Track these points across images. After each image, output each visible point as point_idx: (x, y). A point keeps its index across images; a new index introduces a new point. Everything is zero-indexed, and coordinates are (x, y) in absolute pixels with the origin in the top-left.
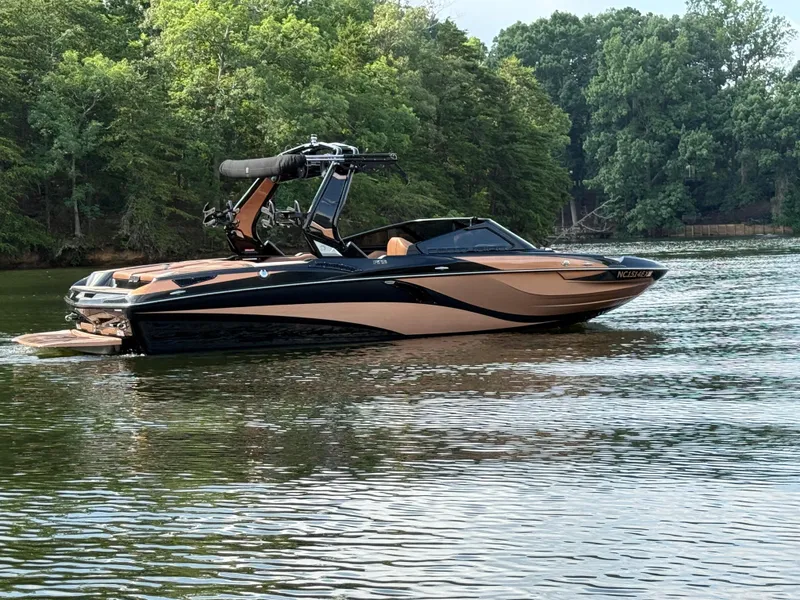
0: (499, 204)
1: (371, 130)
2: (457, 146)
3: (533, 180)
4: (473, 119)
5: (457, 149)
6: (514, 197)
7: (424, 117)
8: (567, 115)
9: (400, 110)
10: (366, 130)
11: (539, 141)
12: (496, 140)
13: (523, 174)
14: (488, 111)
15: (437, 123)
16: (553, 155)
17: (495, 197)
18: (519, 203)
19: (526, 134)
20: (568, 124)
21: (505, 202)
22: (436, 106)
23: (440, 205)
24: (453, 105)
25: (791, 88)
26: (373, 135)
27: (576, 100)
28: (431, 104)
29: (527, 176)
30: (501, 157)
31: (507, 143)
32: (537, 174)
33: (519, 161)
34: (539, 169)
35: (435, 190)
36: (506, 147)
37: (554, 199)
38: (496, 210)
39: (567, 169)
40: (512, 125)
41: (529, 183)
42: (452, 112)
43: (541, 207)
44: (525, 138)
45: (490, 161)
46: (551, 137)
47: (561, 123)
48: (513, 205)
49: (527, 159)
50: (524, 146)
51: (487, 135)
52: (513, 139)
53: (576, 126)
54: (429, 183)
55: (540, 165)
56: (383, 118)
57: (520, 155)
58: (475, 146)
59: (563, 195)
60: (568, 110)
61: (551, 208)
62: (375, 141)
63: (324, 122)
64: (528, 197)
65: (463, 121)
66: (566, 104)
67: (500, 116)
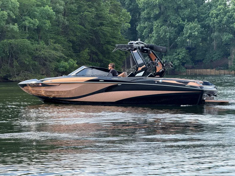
0: (94, 56)
1: (30, 18)
2: (74, 27)
3: (112, 45)
4: (82, 13)
5: (73, 29)
6: (102, 53)
7: (57, 12)
8: (129, 13)
9: (45, 8)
10: (27, 18)
11: (115, 26)
12: (93, 24)
13: (107, 42)
14: (90, 10)
15: (64, 15)
16: (121, 33)
17: (92, 53)
18: (105, 56)
19: (108, 22)
20: (129, 18)
21: (97, 55)
22: (64, 6)
23: (64, 56)
24: (72, 6)
26: (31, 20)
27: (134, 6)
28: (61, 5)
29: (109, 43)
30: (96, 33)
31: (99, 26)
32: (113, 42)
33: (105, 35)
34: (114, 40)
35: (62, 49)
36: (98, 28)
37: (121, 55)
38: (93, 60)
40: (101, 17)
41: (109, 47)
42: (71, 10)
43: (115, 58)
44: (108, 24)
45: (90, 35)
46: (121, 24)
47: (126, 17)
48: (101, 57)
49: (109, 34)
50: (107, 28)
51: (89, 22)
52: (102, 24)
53: (133, 19)
54: (59, 45)
55: (115, 37)
56: (37, 12)
57: (105, 32)
58: (83, 27)
60: (130, 10)
61: (120, 59)
62: (32, 23)
63: (6, 13)
64: (109, 53)
65: (77, 14)
66: (128, 7)
67: (96, 12)
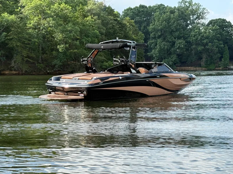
1: (86, 37)
4: (116, 35)
7: (102, 34)
8: (143, 34)
9: (95, 32)
10: (84, 37)
14: (120, 33)
15: (106, 36)
22: (105, 31)
23: (106, 59)
24: (110, 30)
25: (207, 28)
26: (87, 39)
27: (146, 30)
28: (104, 30)
35: (104, 55)
39: (143, 50)
40: (127, 37)
42: (110, 32)
46: (138, 40)
47: (142, 37)
53: (146, 38)
54: (103, 53)
56: (90, 34)
59: (142, 57)
61: (138, 61)
62: (87, 40)
63: (72, 35)
65: (113, 35)
66: (143, 31)
67: (124, 34)
